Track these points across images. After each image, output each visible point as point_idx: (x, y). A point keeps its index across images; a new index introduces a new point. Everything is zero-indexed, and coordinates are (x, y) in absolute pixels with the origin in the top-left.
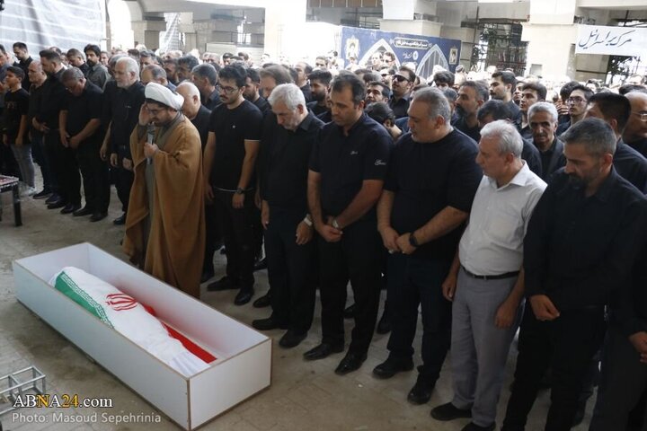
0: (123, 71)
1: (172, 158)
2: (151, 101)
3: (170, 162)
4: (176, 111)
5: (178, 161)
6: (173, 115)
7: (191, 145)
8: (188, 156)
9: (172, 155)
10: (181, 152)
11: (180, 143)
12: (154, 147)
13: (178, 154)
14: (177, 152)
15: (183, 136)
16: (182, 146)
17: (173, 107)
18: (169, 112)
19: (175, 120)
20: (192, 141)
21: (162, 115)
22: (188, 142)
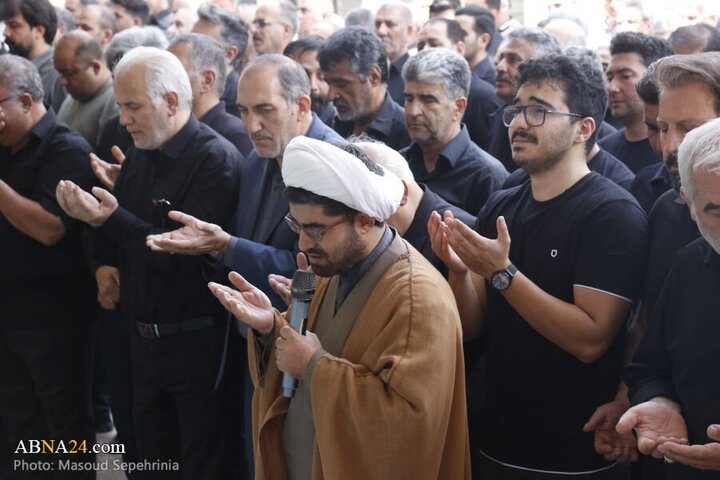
0: (141, 99)
1: (370, 380)
2: (301, 195)
3: (362, 391)
4: (378, 224)
5: (386, 386)
6: (371, 238)
7: (428, 335)
8: (421, 372)
9: (367, 369)
10: (397, 358)
11: (396, 331)
12: (310, 342)
13: (389, 365)
14: (383, 357)
15: (405, 309)
16: (402, 341)
17: (372, 213)
18: (359, 230)
19: (377, 254)
20: (434, 325)
21: (337, 239)
22: (418, 327)
